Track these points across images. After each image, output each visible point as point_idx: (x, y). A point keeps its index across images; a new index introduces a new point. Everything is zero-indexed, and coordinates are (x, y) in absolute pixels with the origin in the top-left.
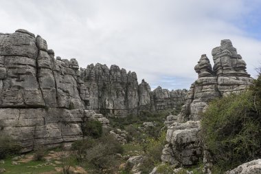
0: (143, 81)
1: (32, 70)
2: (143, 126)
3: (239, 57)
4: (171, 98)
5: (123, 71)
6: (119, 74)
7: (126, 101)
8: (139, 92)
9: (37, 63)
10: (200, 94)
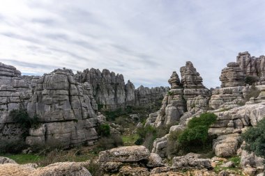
0: (129, 81)
1: (67, 98)
2: (130, 118)
3: (198, 74)
4: (151, 94)
5: (112, 74)
6: (109, 76)
7: (116, 98)
8: (126, 91)
9: (69, 93)
10: (172, 101)
